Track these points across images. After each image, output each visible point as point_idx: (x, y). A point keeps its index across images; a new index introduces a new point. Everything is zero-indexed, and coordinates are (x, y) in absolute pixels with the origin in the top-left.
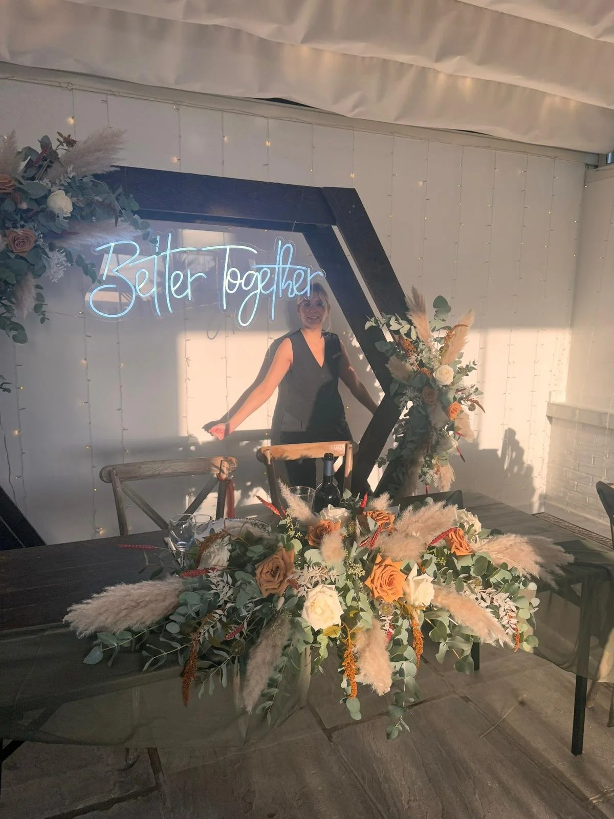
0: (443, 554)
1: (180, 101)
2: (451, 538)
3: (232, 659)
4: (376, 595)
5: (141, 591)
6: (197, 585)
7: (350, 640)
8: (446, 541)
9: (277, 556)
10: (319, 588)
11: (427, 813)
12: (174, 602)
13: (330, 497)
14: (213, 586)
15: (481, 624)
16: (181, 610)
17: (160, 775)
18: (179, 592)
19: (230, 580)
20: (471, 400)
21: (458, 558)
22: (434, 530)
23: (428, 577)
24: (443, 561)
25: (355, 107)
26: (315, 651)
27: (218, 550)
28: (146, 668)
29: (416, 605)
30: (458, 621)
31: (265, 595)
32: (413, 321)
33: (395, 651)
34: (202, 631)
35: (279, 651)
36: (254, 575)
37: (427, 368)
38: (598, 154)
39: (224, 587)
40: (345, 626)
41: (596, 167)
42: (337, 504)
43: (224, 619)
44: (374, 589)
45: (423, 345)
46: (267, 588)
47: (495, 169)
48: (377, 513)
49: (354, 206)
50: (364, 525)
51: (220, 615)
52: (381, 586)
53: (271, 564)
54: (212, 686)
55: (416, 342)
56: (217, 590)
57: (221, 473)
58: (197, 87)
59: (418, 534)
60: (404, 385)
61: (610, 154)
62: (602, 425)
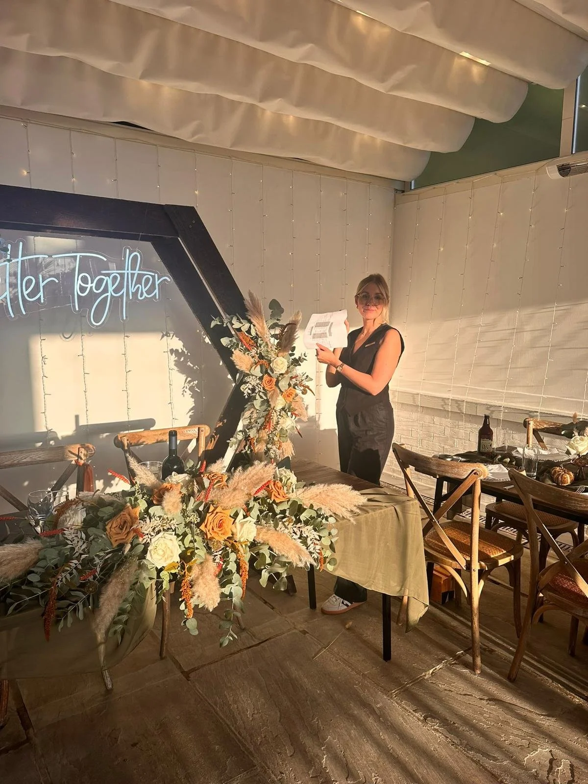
0: (266, 502)
1: (29, 120)
2: (271, 489)
3: (87, 598)
4: (209, 536)
5: (3, 551)
6: (54, 543)
7: (187, 572)
8: (268, 492)
9: (124, 513)
10: (161, 534)
11: (267, 721)
12: (34, 559)
13: (175, 467)
14: (69, 542)
15: (293, 552)
16: (41, 564)
17: (31, 731)
18: (39, 550)
19: (84, 536)
20: (303, 386)
21: (277, 504)
22: (258, 484)
23: (252, 519)
24: (266, 508)
25: (194, 134)
26: (159, 584)
27: (73, 514)
28: (10, 611)
29: (242, 541)
30: (277, 552)
31: (115, 545)
32: (252, 320)
33: (224, 577)
34: (60, 577)
35: (127, 587)
36: (105, 530)
37: (266, 359)
38: (404, 182)
39: (78, 542)
40: (183, 563)
41: (403, 192)
42: (180, 471)
43: (80, 567)
44: (207, 531)
45: (261, 340)
46: (116, 539)
47: (321, 191)
48: (213, 474)
49: (194, 222)
50: (201, 484)
51: (76, 564)
52: (213, 529)
53: (119, 520)
54: (70, 620)
55: (256, 338)
56: (72, 545)
57: (79, 459)
58: (44, 108)
59: (246, 488)
60: (248, 375)
61: (413, 182)
62: (415, 403)
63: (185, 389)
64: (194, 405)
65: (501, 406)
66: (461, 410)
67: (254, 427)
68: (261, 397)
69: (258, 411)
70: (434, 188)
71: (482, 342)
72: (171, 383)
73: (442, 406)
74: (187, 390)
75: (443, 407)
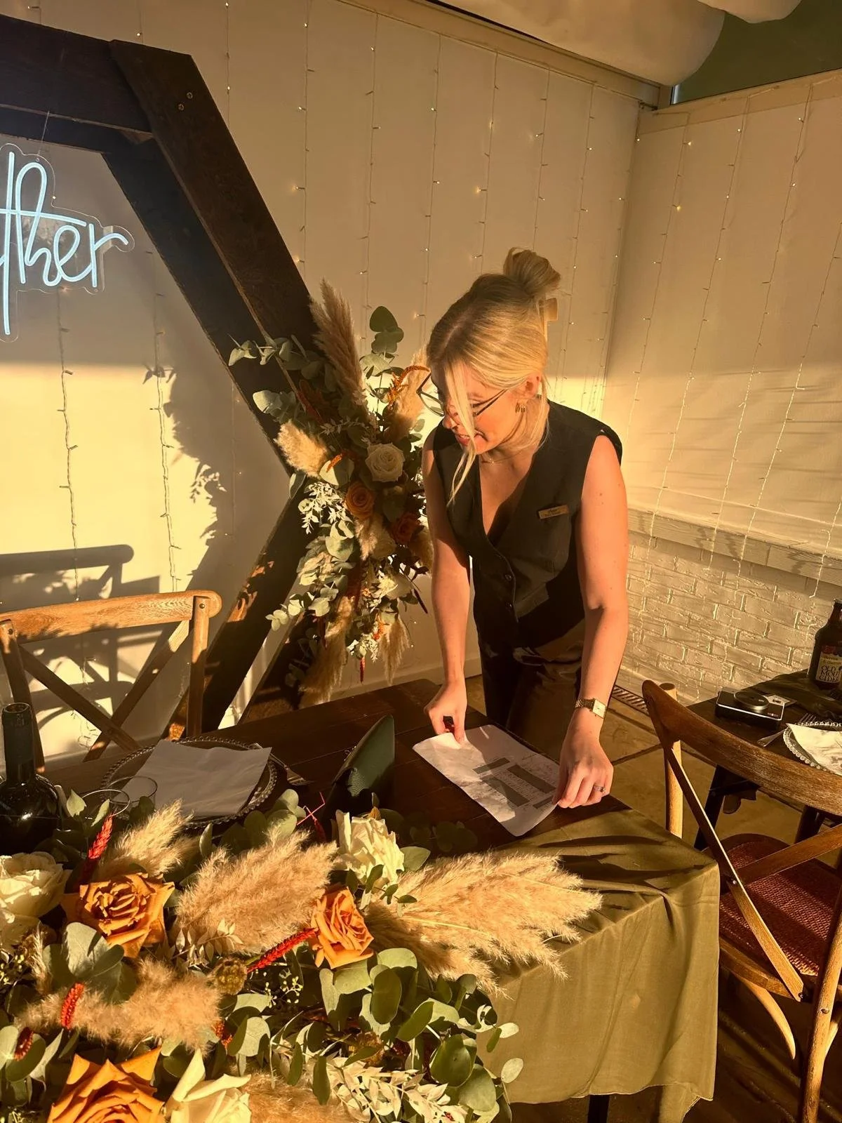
38: (660, 86)
41: (655, 108)
49: (189, 96)
59: (232, 929)
60: (313, 480)
61: (677, 87)
62: (643, 530)
63: (196, 486)
64: (216, 519)
65: (821, 555)
66: (736, 554)
67: (326, 595)
68: (341, 533)
69: (334, 560)
70: (725, 99)
71: (794, 422)
72: (166, 475)
73: (698, 541)
74: (202, 490)
75: (698, 543)
